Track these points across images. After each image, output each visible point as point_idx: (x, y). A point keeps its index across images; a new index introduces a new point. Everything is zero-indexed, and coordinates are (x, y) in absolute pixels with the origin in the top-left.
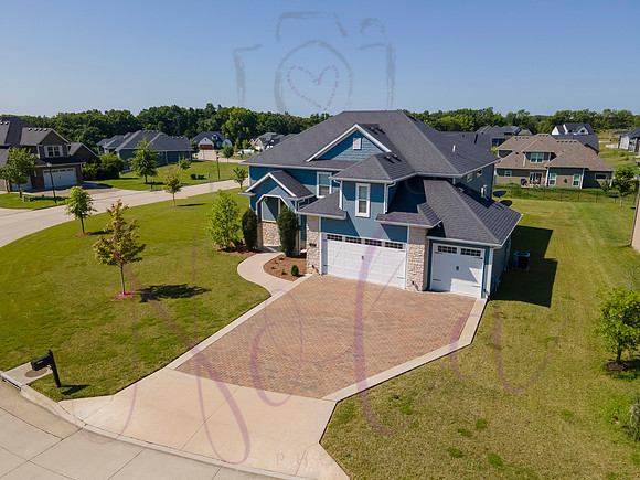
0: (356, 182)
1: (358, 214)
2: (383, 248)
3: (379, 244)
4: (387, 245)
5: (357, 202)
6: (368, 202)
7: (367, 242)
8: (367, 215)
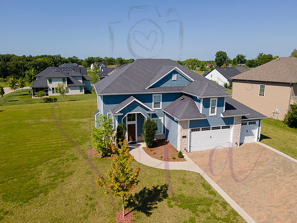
0: (210, 98)
1: (210, 115)
2: (221, 130)
3: (219, 128)
4: (223, 128)
5: (210, 108)
6: (216, 108)
7: (213, 128)
8: (215, 114)
